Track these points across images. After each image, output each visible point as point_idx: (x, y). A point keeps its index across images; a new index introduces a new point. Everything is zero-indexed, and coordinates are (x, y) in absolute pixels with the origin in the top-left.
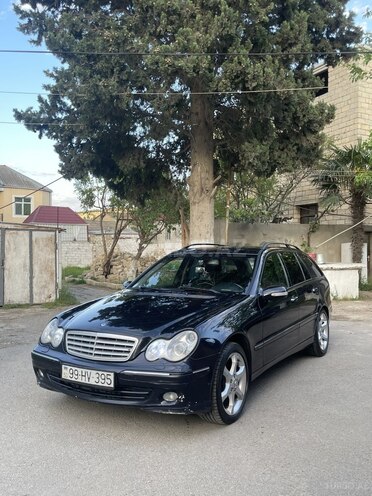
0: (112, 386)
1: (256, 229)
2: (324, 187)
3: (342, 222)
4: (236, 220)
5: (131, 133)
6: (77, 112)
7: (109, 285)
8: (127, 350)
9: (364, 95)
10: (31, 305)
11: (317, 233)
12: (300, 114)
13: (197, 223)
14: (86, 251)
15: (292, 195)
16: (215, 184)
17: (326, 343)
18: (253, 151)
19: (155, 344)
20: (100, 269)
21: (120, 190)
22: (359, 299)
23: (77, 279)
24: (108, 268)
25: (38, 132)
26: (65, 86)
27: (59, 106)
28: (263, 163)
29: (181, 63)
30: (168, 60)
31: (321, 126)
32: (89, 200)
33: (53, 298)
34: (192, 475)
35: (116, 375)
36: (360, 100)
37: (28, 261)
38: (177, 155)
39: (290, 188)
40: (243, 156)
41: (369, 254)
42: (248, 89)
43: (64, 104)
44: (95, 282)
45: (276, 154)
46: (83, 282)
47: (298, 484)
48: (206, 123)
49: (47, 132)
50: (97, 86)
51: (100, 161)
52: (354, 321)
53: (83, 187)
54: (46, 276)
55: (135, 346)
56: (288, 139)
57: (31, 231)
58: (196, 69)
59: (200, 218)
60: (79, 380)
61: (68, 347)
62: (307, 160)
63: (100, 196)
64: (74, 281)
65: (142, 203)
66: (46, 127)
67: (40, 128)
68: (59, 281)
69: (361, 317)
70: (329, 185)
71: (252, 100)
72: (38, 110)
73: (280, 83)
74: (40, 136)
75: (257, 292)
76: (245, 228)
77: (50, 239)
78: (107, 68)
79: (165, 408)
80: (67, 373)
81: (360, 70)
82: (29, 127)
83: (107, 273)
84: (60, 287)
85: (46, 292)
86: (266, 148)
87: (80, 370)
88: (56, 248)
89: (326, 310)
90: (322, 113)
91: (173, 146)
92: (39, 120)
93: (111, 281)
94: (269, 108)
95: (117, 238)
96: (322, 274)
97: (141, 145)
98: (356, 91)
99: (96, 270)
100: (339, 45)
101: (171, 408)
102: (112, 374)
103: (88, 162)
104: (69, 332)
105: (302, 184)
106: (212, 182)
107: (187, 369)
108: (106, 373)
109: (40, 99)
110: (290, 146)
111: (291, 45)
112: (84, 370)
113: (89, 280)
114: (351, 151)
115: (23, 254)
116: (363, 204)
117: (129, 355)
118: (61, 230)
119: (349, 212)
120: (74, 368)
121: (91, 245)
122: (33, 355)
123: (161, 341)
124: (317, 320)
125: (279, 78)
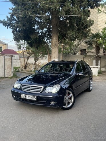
0: (36, 100)
1: (69, 56)
2: (88, 44)
3: (93, 55)
4: (63, 54)
5: (34, 28)
6: (18, 21)
7: (26, 72)
8: (40, 90)
9: (100, 18)
10: (5, 78)
11: (86, 57)
12: (84, 23)
13: (54, 54)
14: (19, 62)
15: (79, 47)
16: (59, 43)
17: (91, 88)
18: (70, 33)
19: (48, 88)
20: (23, 67)
21: (30, 45)
22: (98, 76)
23: (17, 70)
24: (26, 67)
25: (7, 27)
26: (16, 13)
27: (13, 19)
28: (73, 37)
29: (51, 6)
30: (47, 5)
31: (90, 26)
32: (20, 47)
33: (11, 76)
34: (61, 124)
35: (37, 97)
36: (99, 19)
37: (4, 65)
38: (47, 34)
39: (78, 45)
40: (67, 35)
41: (100, 64)
42: (70, 15)
43: (14, 18)
44: (22, 71)
45: (77, 34)
46: (18, 71)
47: (91, 126)
48: (57, 25)
49: (9, 27)
50: (26, 13)
51: (25, 36)
52: (97, 82)
53: (18, 44)
54: (9, 69)
55: (42, 89)
56: (80, 30)
57: (4, 56)
58: (55, 8)
59: (55, 53)
60: (26, 98)
61: (22, 89)
62: (85, 36)
63: (23, 46)
64: (16, 71)
65: (37, 48)
66: (9, 25)
67: (7, 26)
68: (13, 71)
69: (99, 81)
70: (90, 44)
71: (71, 18)
72: (7, 20)
73: (79, 13)
74: (7, 28)
75: (75, 74)
76: (66, 56)
77: (10, 59)
78: (28, 7)
79: (51, 106)
80: (22, 96)
81: (100, 10)
82: (4, 25)
83: (25, 69)
84: (13, 73)
85: (9, 74)
86: (74, 33)
87: (26, 95)
88: (12, 61)
89: (92, 79)
90: (90, 22)
91: (46, 32)
92: (7, 23)
93: (26, 71)
94: (76, 21)
95: (28, 59)
96: (91, 69)
97: (37, 31)
98: (98, 17)
99: (22, 68)
100: (95, 3)
101: (53, 106)
102: (36, 96)
103: (22, 36)
104: (22, 85)
105: (82, 43)
106: (58, 42)
107: (57, 95)
108: (34, 96)
109: (7, 17)
110: (81, 32)
111: (82, 2)
112: (27, 95)
113: (20, 71)
114: (96, 34)
115: (2, 63)
116: (99, 49)
117: (41, 91)
118: (13, 56)
119: (95, 52)
120: (24, 95)
121: (20, 61)
122: (12, 91)
123: (50, 87)
124: (90, 81)
125: (79, 12)
